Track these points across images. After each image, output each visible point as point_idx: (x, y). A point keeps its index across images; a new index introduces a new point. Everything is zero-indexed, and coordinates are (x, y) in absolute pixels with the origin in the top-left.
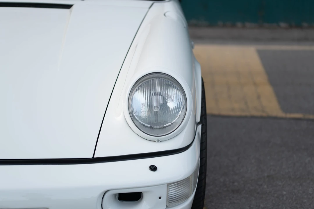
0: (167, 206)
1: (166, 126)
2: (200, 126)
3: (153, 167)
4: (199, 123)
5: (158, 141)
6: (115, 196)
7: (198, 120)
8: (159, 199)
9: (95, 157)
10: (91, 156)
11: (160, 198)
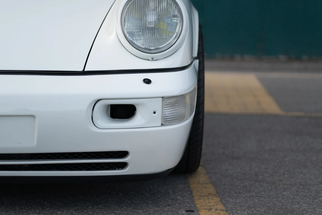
0: (162, 124)
1: (161, 47)
2: (197, 62)
3: (147, 80)
4: (196, 58)
5: (153, 59)
6: (107, 113)
7: (195, 54)
8: (153, 114)
9: (85, 70)
10: (81, 69)
11: (155, 113)
